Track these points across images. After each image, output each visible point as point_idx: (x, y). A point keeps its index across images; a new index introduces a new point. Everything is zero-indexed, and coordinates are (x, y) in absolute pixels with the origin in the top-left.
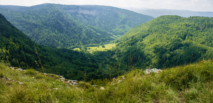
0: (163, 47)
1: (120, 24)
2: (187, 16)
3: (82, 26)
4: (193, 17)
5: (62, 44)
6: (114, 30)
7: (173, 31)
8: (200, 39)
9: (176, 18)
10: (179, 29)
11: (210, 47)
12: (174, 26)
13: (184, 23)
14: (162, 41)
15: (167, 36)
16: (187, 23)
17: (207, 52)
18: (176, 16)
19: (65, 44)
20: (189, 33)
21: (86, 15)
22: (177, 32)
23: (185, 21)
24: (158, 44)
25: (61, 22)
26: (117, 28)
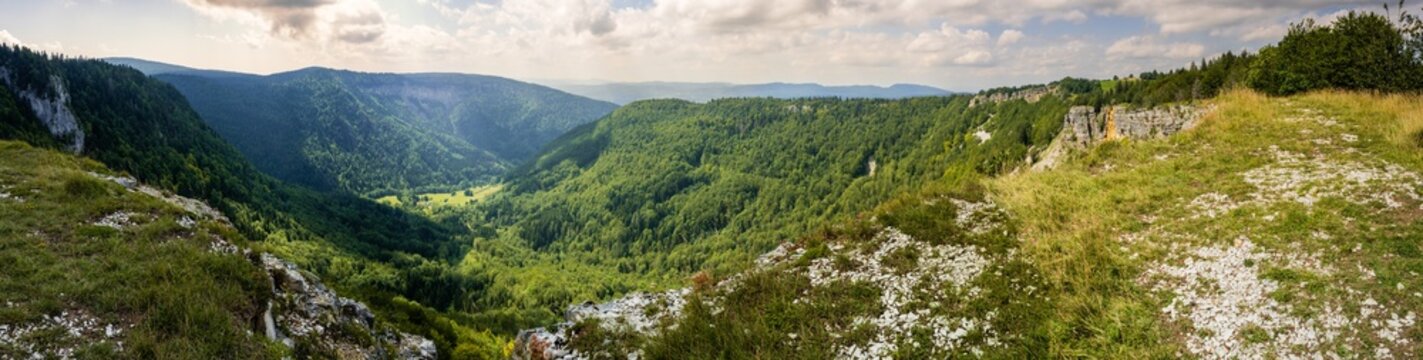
0: (634, 189)
2: (705, 100)
3: (410, 132)
4: (719, 102)
5: (348, 182)
7: (665, 141)
8: (740, 159)
9: (677, 107)
10: (681, 137)
11: (767, 179)
12: (667, 128)
13: (695, 119)
14: (631, 173)
15: (648, 159)
16: (703, 118)
17: (760, 193)
18: (674, 100)
19: (356, 182)
20: (710, 146)
21: (424, 101)
22: (676, 144)
23: (698, 113)
24: (619, 183)
25: (347, 122)
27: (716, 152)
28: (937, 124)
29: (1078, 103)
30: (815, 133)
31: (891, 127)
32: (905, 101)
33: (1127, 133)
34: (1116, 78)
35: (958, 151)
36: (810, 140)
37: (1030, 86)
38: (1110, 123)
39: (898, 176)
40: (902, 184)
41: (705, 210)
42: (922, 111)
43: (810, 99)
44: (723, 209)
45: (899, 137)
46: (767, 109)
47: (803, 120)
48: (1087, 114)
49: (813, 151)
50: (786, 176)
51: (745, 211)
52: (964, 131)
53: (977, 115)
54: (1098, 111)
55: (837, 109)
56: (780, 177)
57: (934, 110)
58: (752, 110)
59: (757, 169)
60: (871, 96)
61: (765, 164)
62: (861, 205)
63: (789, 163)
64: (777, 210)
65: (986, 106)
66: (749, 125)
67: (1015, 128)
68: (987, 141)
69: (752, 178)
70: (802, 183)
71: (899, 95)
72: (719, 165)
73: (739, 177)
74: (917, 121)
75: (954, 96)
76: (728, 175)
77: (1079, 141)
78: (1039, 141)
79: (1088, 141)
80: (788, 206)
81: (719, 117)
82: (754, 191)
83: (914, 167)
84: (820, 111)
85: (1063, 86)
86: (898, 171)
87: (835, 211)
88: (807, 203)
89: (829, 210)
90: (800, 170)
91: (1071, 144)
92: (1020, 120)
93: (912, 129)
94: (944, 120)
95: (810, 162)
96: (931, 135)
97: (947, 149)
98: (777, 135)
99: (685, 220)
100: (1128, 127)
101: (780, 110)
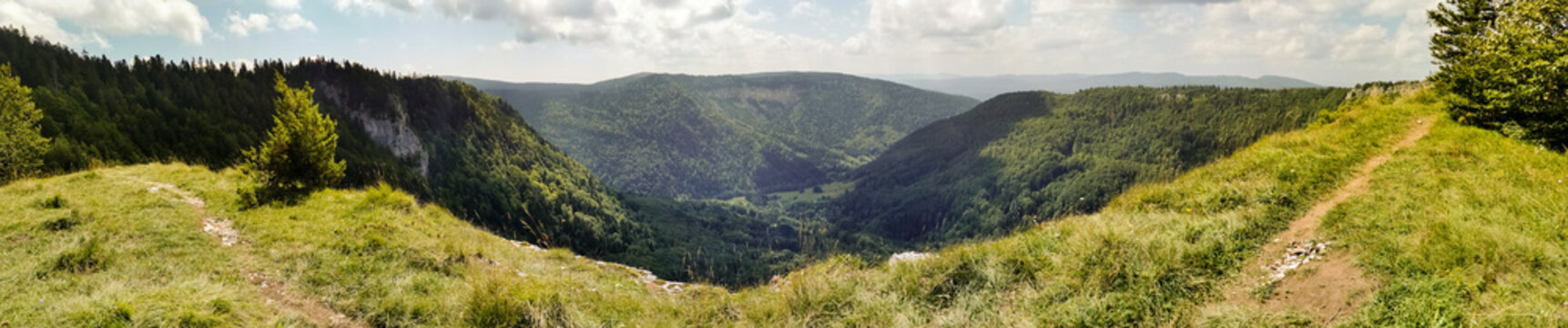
1: (869, 125)
2: (1072, 90)
3: (753, 134)
4: (1087, 92)
5: (693, 187)
6: (848, 143)
7: (1035, 133)
8: (1113, 147)
10: (1051, 128)
11: (1143, 165)
13: (1064, 110)
15: (1020, 150)
16: (1074, 108)
17: (1137, 178)
20: (1081, 136)
21: (763, 102)
22: (1047, 135)
23: (1066, 104)
26: (858, 137)
30: (1192, 121)
36: (1186, 127)
44: (1101, 193)
46: (1139, 98)
55: (1216, 98)
58: (1122, 99)
59: (1132, 156)
61: (1140, 151)
66: (1120, 114)
69: (1128, 164)
72: (1092, 153)
73: (1114, 163)
76: (1102, 163)
81: (1088, 107)
82: (1131, 176)
84: (1196, 100)
98: (1150, 123)
101: (1153, 99)
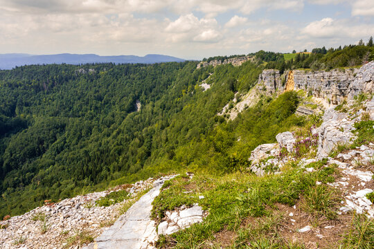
27: (27, 105)
28: (178, 79)
29: (267, 67)
30: (100, 87)
31: (149, 82)
32: (156, 65)
33: (303, 87)
34: (294, 52)
35: (191, 95)
36: (96, 92)
37: (235, 56)
38: (289, 81)
39: (155, 111)
40: (158, 115)
41: (26, 146)
42: (168, 71)
43: (93, 64)
44: (41, 142)
45: (154, 87)
46: (63, 72)
47: (91, 78)
48: (274, 74)
49: (100, 99)
50: (83, 115)
51: (58, 141)
52: (194, 83)
53: (202, 74)
54: (281, 73)
55: (113, 71)
56: (79, 117)
57: (175, 71)
58: (51, 73)
59: (62, 113)
60: (135, 62)
61: (67, 109)
62: (134, 129)
63: (84, 107)
64: (80, 137)
65: (207, 68)
66: (50, 84)
67: (226, 81)
68: (208, 90)
69: (60, 119)
70: (95, 119)
71: (153, 61)
72: (31, 113)
73: (49, 120)
74: (165, 78)
75: (187, 62)
76: (39, 120)
77: (268, 91)
78: (241, 90)
79: (274, 91)
80: (87, 134)
81: (25, 79)
82: (62, 128)
83: (164, 106)
84: (101, 73)
85: (258, 57)
86: (155, 108)
87: (118, 133)
88: (100, 130)
89: (115, 133)
90: (92, 111)
91: (263, 93)
92: (229, 76)
93: (162, 82)
94: (182, 76)
95: (99, 105)
96: (174, 86)
97: (184, 94)
98: (73, 89)
99: (11, 155)
100: (305, 83)
101: (73, 73)
